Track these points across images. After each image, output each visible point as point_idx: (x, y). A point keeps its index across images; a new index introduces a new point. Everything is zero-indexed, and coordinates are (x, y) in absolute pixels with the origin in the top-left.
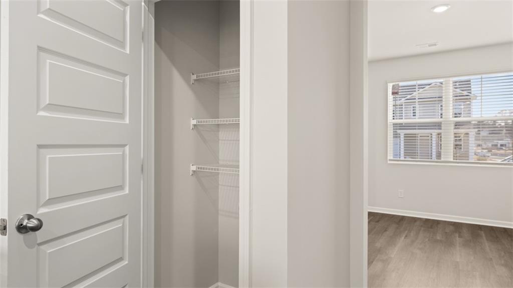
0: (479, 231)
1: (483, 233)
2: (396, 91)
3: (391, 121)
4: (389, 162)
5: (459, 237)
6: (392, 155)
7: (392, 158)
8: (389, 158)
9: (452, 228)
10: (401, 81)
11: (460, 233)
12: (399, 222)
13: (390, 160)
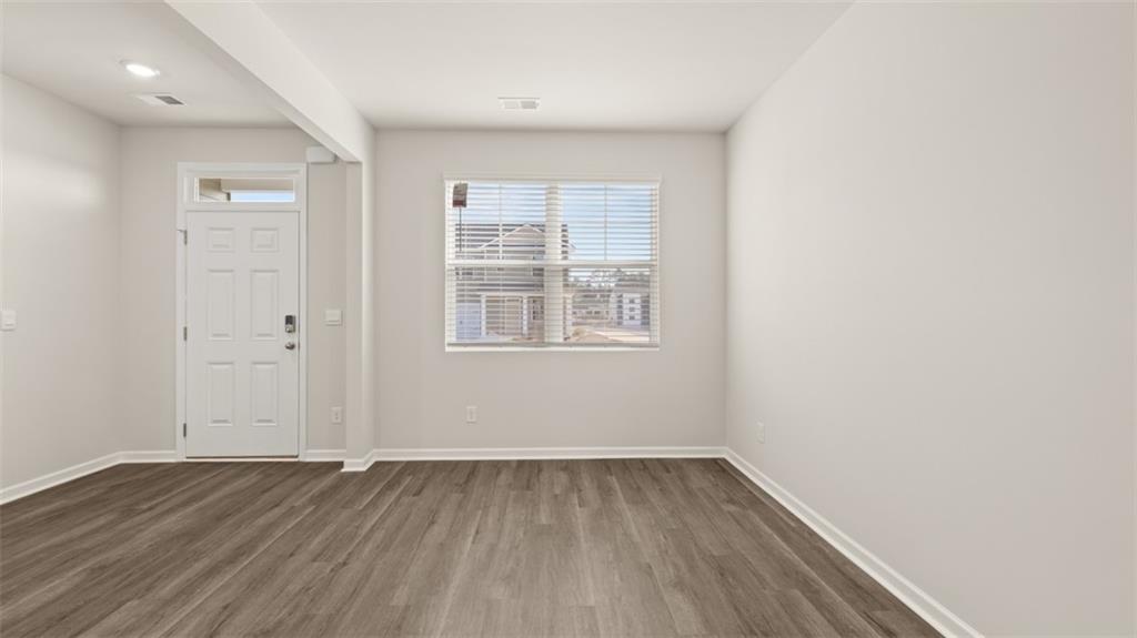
0: (609, 477)
1: (613, 481)
2: (461, 198)
3: (451, 262)
4: (448, 349)
5: (580, 506)
6: (454, 333)
7: (454, 340)
8: (447, 340)
9: (563, 477)
10: (471, 179)
11: (580, 491)
12: (466, 482)
13: (450, 345)
